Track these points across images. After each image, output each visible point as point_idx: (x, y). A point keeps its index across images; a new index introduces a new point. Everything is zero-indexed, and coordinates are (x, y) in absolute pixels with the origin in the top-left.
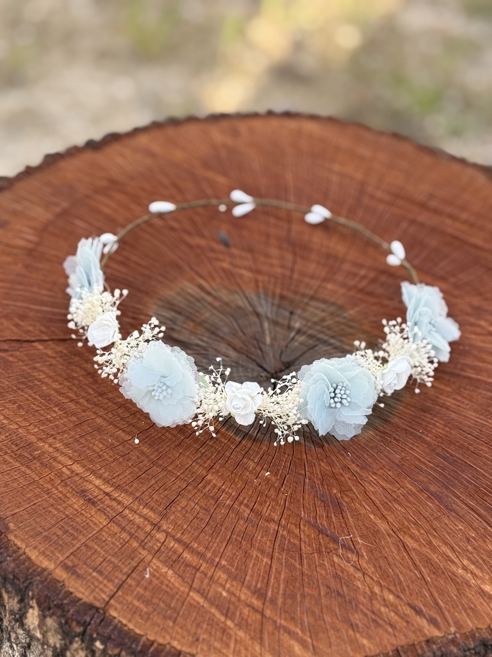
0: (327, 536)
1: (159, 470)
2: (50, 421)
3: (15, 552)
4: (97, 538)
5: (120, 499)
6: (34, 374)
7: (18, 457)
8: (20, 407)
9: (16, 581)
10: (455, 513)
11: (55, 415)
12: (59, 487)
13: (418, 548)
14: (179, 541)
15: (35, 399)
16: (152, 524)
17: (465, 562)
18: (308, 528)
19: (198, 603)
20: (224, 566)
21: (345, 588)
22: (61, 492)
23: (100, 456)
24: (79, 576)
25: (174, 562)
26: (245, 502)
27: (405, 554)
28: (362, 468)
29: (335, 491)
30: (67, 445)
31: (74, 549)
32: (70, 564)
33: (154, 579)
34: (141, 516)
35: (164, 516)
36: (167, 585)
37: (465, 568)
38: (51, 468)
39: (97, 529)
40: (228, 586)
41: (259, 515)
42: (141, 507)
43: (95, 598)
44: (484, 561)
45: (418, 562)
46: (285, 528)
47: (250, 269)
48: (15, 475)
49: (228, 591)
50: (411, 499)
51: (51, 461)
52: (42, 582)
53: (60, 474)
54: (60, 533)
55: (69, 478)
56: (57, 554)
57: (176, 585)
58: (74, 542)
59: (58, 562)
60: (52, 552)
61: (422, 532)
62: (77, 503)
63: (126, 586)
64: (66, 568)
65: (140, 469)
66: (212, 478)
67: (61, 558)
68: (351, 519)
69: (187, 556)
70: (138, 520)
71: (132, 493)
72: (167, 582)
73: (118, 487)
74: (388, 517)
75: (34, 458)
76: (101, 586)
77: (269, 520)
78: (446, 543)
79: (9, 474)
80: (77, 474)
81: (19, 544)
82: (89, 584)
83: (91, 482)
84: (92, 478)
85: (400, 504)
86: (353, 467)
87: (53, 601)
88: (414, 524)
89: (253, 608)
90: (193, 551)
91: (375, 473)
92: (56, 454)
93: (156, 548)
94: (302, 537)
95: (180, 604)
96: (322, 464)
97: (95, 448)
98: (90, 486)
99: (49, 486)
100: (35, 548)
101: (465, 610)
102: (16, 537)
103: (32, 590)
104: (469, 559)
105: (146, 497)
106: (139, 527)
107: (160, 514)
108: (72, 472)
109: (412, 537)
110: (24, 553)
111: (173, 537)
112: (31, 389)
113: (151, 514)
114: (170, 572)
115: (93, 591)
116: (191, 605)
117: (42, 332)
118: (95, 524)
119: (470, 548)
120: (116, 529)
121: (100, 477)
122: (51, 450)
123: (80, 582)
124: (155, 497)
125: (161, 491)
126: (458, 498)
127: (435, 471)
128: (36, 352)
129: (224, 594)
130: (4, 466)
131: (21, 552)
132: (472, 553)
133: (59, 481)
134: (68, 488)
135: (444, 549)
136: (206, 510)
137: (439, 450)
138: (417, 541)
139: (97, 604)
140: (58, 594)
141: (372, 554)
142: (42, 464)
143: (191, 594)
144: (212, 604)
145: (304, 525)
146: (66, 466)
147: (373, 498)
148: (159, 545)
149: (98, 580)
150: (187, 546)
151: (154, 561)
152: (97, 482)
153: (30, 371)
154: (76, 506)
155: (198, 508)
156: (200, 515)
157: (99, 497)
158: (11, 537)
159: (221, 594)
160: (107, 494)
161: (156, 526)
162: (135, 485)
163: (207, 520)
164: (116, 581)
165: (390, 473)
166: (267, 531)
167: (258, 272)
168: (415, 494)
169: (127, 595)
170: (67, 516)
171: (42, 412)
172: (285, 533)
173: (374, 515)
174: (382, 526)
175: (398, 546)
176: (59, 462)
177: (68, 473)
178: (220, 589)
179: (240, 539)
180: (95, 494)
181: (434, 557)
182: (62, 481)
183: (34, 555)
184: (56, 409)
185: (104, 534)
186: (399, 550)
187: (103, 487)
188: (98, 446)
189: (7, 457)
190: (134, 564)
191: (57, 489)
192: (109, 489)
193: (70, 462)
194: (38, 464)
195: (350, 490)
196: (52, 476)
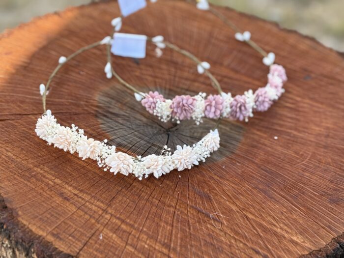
0: (203, 213)
1: (105, 181)
2: (40, 156)
3: (22, 227)
4: (71, 218)
5: (83, 197)
6: (30, 132)
7: (23, 176)
8: (22, 149)
9: (24, 243)
10: (274, 199)
11: (43, 153)
13: (254, 218)
14: (118, 218)
15: (31, 145)
16: (102, 210)
17: (282, 225)
18: (192, 210)
19: (131, 252)
20: (145, 231)
21: (215, 241)
22: (48, 194)
23: (71, 175)
24: (61, 239)
25: (116, 230)
26: (156, 197)
27: (248, 222)
28: (221, 177)
29: (206, 190)
30: (51, 169)
31: (58, 224)
32: (55, 232)
33: (105, 240)
34: (96, 206)
35: (109, 205)
36: (113, 243)
37: (281, 228)
38: (42, 181)
39: (71, 214)
40: (148, 242)
41: (164, 203)
42: (96, 201)
43: (71, 251)
44: (292, 224)
45: (255, 226)
46: (179, 210)
47: (151, 76)
48: (21, 185)
49: (148, 245)
50: (249, 192)
51: (42, 178)
52: (39, 243)
53: (48, 184)
54: (49, 216)
55: (53, 186)
56: (48, 228)
57: (118, 242)
58: (57, 221)
59: (48, 232)
60: (45, 227)
61: (256, 210)
62: (58, 200)
63: (89, 244)
64: (53, 235)
65: (94, 181)
66: (136, 184)
67: (50, 230)
68: (216, 204)
69: (124, 227)
70: (94, 208)
71: (89, 194)
72: (112, 241)
73: (81, 191)
74: (236, 203)
75: (32, 176)
76: (74, 244)
77: (170, 206)
78: (270, 216)
79: (17, 185)
80: (58, 184)
81: (25, 222)
82: (67, 243)
83: (66, 188)
84: (67, 186)
85: (243, 196)
86: (215, 177)
87: (46, 253)
88: (252, 206)
89: (163, 253)
90: (127, 224)
91: (228, 180)
92: (45, 174)
93: (105, 223)
94: (189, 214)
95: (121, 253)
96: (198, 176)
97: (67, 170)
98: (66, 191)
99: (41, 191)
100: (35, 224)
101: (283, 251)
102: (22, 218)
103: (34, 248)
104: (283, 223)
105: (98, 196)
106: (95, 212)
107: (107, 204)
108: (55, 183)
109: (251, 213)
110: (28, 228)
111: (115, 216)
112: (29, 139)
113: (102, 205)
114: (114, 236)
115: (69, 247)
116: (127, 253)
117: (33, 109)
118: (69, 211)
119: (283, 217)
120: (82, 213)
121: (71, 186)
122: (42, 172)
123: (61, 242)
124: (104, 195)
125: (107, 192)
126: (275, 191)
127: (261, 178)
128: (31, 120)
129: (146, 246)
130: (14, 181)
131: (26, 227)
132: (285, 220)
133: (47, 189)
134: (53, 192)
135: (269, 218)
136: (134, 202)
137: (262, 167)
138: (253, 215)
139: (72, 254)
140: (49, 249)
141: (229, 222)
142: (37, 179)
143: (127, 247)
144: (139, 252)
145: (190, 208)
146: (51, 180)
147: (228, 193)
148: (107, 221)
149: (72, 241)
150: (123, 221)
151: (105, 229)
152: (70, 188)
153: (27, 130)
154: (57, 202)
155: (128, 200)
156: (130, 204)
157: (71, 196)
158: (20, 219)
159: (144, 247)
160: (75, 195)
161: (105, 211)
162: (92, 189)
163: (134, 207)
164: (83, 241)
165: (236, 180)
166: (169, 212)
167: (156, 77)
168: (251, 190)
169: (90, 248)
170: (53, 207)
171: (35, 152)
172: (179, 213)
173: (229, 202)
174: (234, 208)
175: (243, 218)
176: (47, 178)
177: (52, 184)
178: (143, 244)
179: (153, 216)
180: (69, 195)
181: (264, 223)
182: (49, 188)
183: (34, 229)
184: (44, 150)
185: (74, 216)
186: (244, 220)
187: (73, 191)
188: (69, 169)
189: (16, 176)
190: (93, 232)
191: (46, 193)
192: (76, 192)
193: (53, 178)
194: (34, 180)
195: (214, 189)
196: (43, 186)
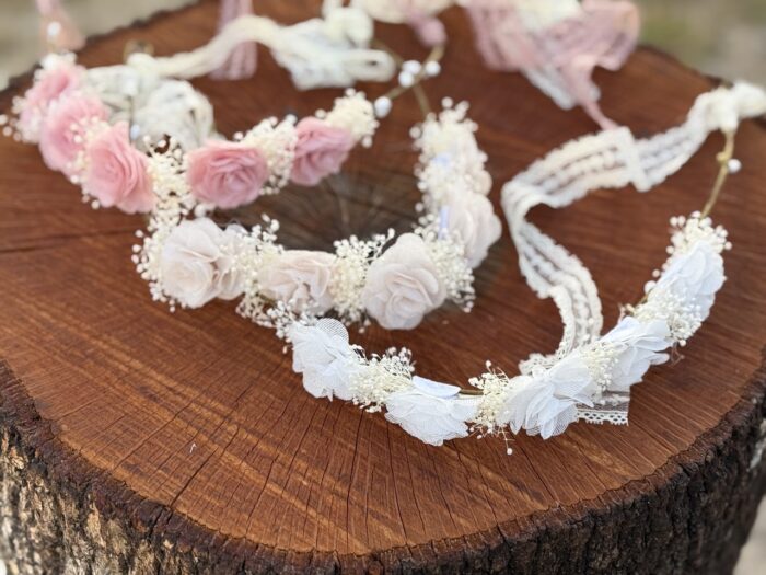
3: (69, 454)
4: (161, 435)
6: (84, 270)
9: (72, 484)
12: (117, 385)
14: (253, 432)
16: (222, 416)
17: (570, 433)
19: (276, 494)
20: (304, 454)
21: (438, 468)
22: (118, 390)
23: (161, 351)
24: (142, 474)
25: (248, 454)
30: (124, 341)
31: (136, 447)
32: (132, 463)
33: (226, 473)
34: (209, 409)
35: (236, 407)
36: (241, 479)
37: (570, 440)
38: (107, 366)
39: (161, 426)
40: (309, 474)
42: (209, 400)
43: (161, 495)
48: (66, 376)
49: (309, 480)
51: (107, 358)
52: (101, 483)
53: (117, 372)
54: (119, 432)
55: (127, 375)
56: (117, 454)
57: (251, 477)
58: (136, 440)
59: (118, 462)
60: (111, 451)
62: (137, 400)
63: (195, 481)
64: (128, 467)
65: (207, 361)
67: (122, 458)
69: (262, 446)
70: (206, 413)
71: (198, 387)
72: (240, 475)
73: (183, 382)
75: (87, 357)
76: (168, 483)
79: (58, 375)
80: (136, 371)
81: (74, 445)
82: (154, 481)
83: (152, 378)
84: (154, 373)
87: (114, 502)
89: (337, 494)
90: (268, 442)
92: (113, 352)
93: (227, 441)
95: (256, 496)
97: (155, 342)
98: (152, 382)
100: (92, 448)
101: (571, 483)
102: (70, 438)
103: (91, 493)
105: (214, 391)
106: (207, 421)
108: (130, 368)
110: (80, 455)
111: (246, 428)
112: (81, 285)
113: (221, 407)
114: (244, 464)
115: (159, 489)
116: (269, 496)
117: (90, 225)
118: (159, 421)
120: (182, 424)
121: (161, 372)
122: (105, 347)
123: (143, 480)
124: (225, 389)
125: (231, 383)
128: (86, 247)
129: (305, 483)
130: (54, 367)
131: (76, 454)
133: (116, 379)
134: (126, 386)
136: (282, 399)
139: (164, 502)
140: (121, 494)
142: (96, 362)
143: (268, 485)
144: (292, 493)
146: (123, 363)
148: (231, 438)
149: (164, 477)
150: (262, 437)
151: (226, 454)
152: (159, 378)
153: (79, 267)
154: (136, 404)
155: (272, 397)
156: (276, 404)
157: (162, 393)
158: (65, 439)
159: (301, 483)
160: (171, 389)
161: (227, 418)
162: (201, 378)
163: (283, 410)
164: (185, 477)
169: (196, 490)
170: (126, 414)
172: (370, 417)
176: (116, 359)
178: (300, 479)
179: (320, 426)
180: (157, 390)
182: (119, 378)
183: (90, 456)
185: (168, 430)
190: (203, 459)
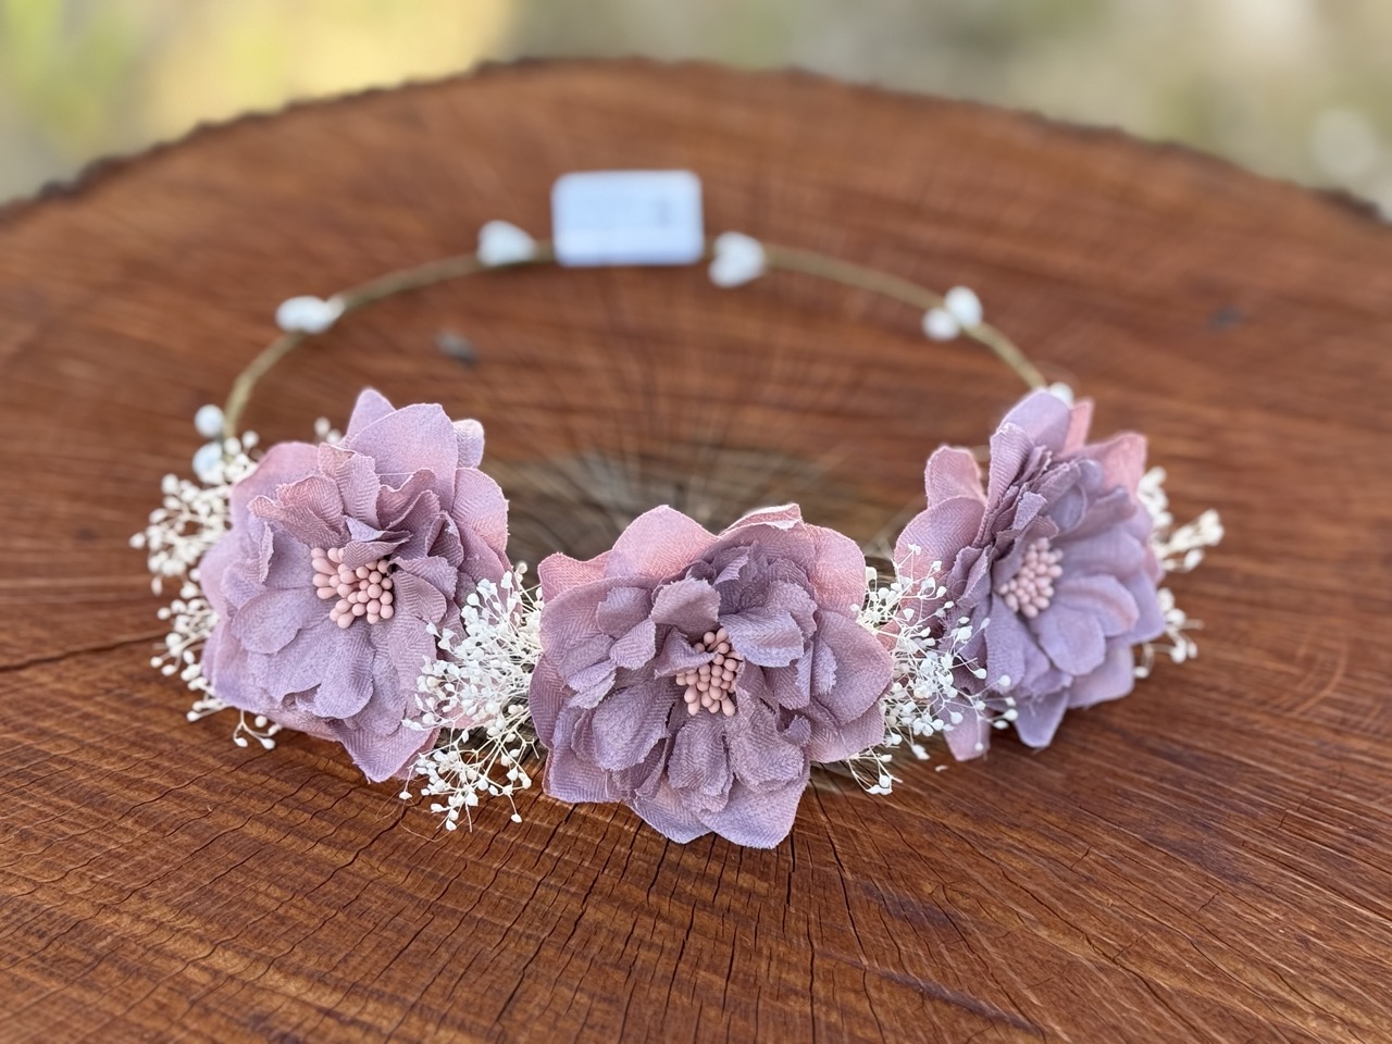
0: (947, 1002)
1: (452, 923)
2: (119, 856)
5: (366, 1018)
6: (43, 747)
7: (54, 966)
8: (25, 837)
10: (1248, 881)
11: (126, 840)
12: (188, 1021)
13: (1186, 986)
15: (63, 809)
17: (1318, 999)
18: (891, 994)
23: (282, 920)
26: (706, 958)
27: (1159, 1009)
28: (979, 819)
29: (928, 889)
30: (183, 909)
37: (1321, 1015)
38: (154, 976)
41: (752, 984)
42: (431, 1028)
44: (1363, 985)
45: (1199, 1022)
46: (829, 1004)
47: (541, 407)
48: (56, 1014)
50: (1126, 869)
51: (149, 957)
53: (183, 987)
55: (211, 991)
61: (1183, 944)
65: (400, 931)
66: (600, 916)
68: (991, 950)
71: (393, 998)
73: (351, 990)
74: (1084, 927)
75: (100, 959)
77: (784, 992)
78: (1254, 963)
79: (36, 1014)
80: (232, 978)
83: (274, 991)
84: (275, 978)
85: (1103, 888)
86: (953, 821)
88: (1157, 930)
92: (160, 938)
94: (882, 1018)
96: (874, 829)
97: (261, 900)
98: (277, 1001)
99: (161, 1024)
104: (1324, 988)
105: (435, 1002)
107: (488, 1034)
108: (216, 973)
109: (1163, 963)
112: (45, 784)
117: (39, 641)
119: (1314, 960)
121: (296, 973)
122: (140, 928)
124: (463, 994)
125: (472, 977)
126: (1243, 844)
127: (1161, 791)
128: (38, 692)
130: (19, 997)
132: (1325, 973)
133: (186, 1006)
134: (215, 1018)
135: (1253, 976)
136: (610, 1001)
137: (1152, 742)
138: (1177, 970)
141: (1077, 1025)
142: (126, 970)
145: (879, 989)
146: (194, 963)
147: (1031, 887)
152: (292, 987)
153: (28, 742)
155: (582, 998)
157: (308, 1025)
160: (328, 1013)
162: (398, 975)
165: (1051, 818)
166: (785, 1022)
167: (565, 410)
168: (1132, 857)
171: (90, 838)
172: (834, 1017)
173: (1047, 926)
174: (1080, 952)
175: (1135, 992)
176: (173, 956)
177: (204, 978)
180: (294, 1020)
181: (1235, 1002)
182: (193, 1003)
184: (128, 823)
186: (1142, 1002)
187: (310, 997)
188: (269, 896)
189: (19, 972)
191: (184, 1028)
192: (329, 1000)
193: (202, 951)
194: (114, 973)
195: (964, 878)
196: (161, 995)
